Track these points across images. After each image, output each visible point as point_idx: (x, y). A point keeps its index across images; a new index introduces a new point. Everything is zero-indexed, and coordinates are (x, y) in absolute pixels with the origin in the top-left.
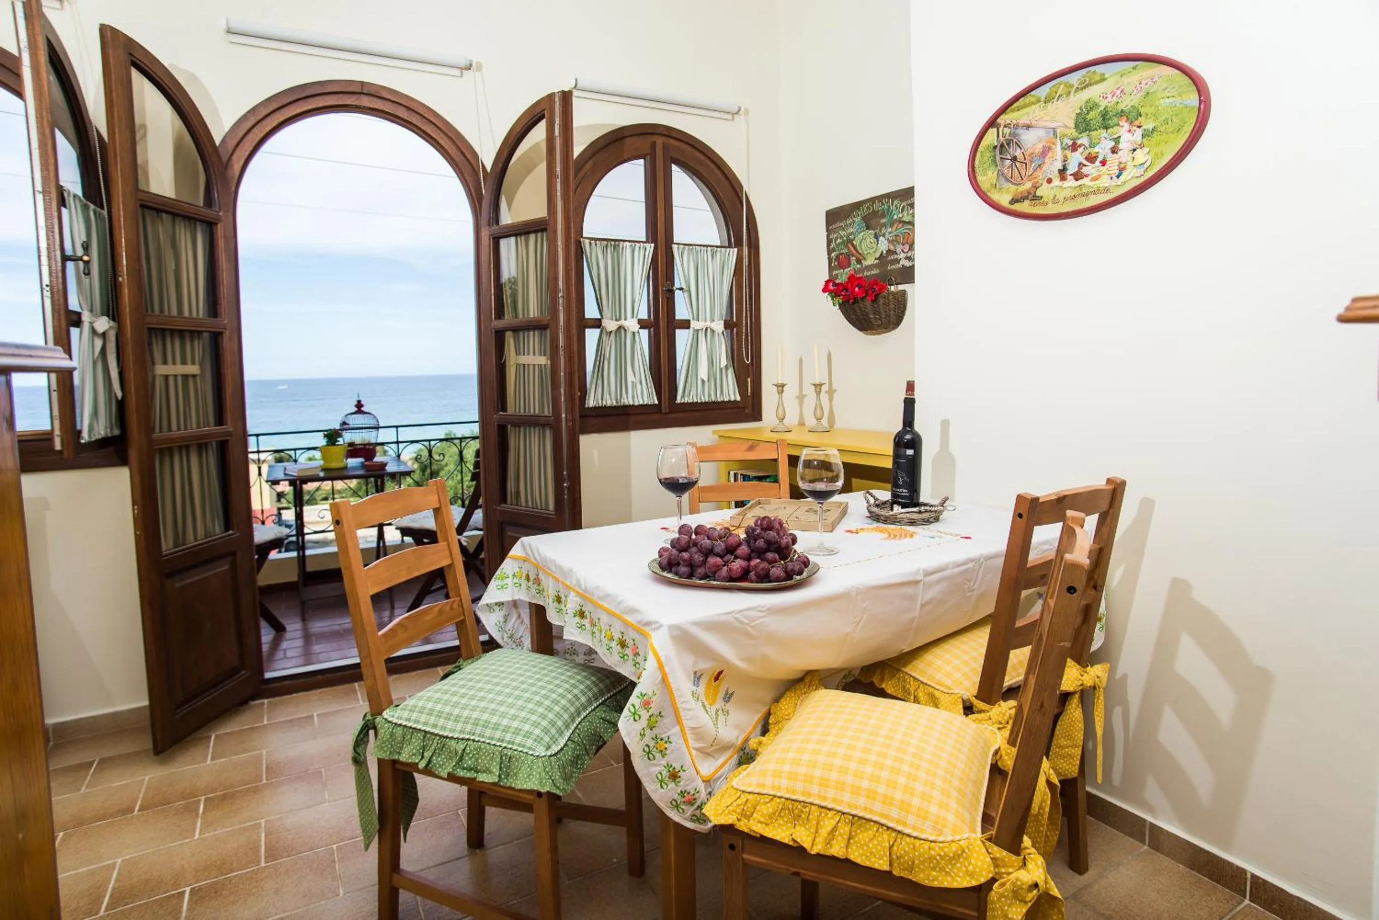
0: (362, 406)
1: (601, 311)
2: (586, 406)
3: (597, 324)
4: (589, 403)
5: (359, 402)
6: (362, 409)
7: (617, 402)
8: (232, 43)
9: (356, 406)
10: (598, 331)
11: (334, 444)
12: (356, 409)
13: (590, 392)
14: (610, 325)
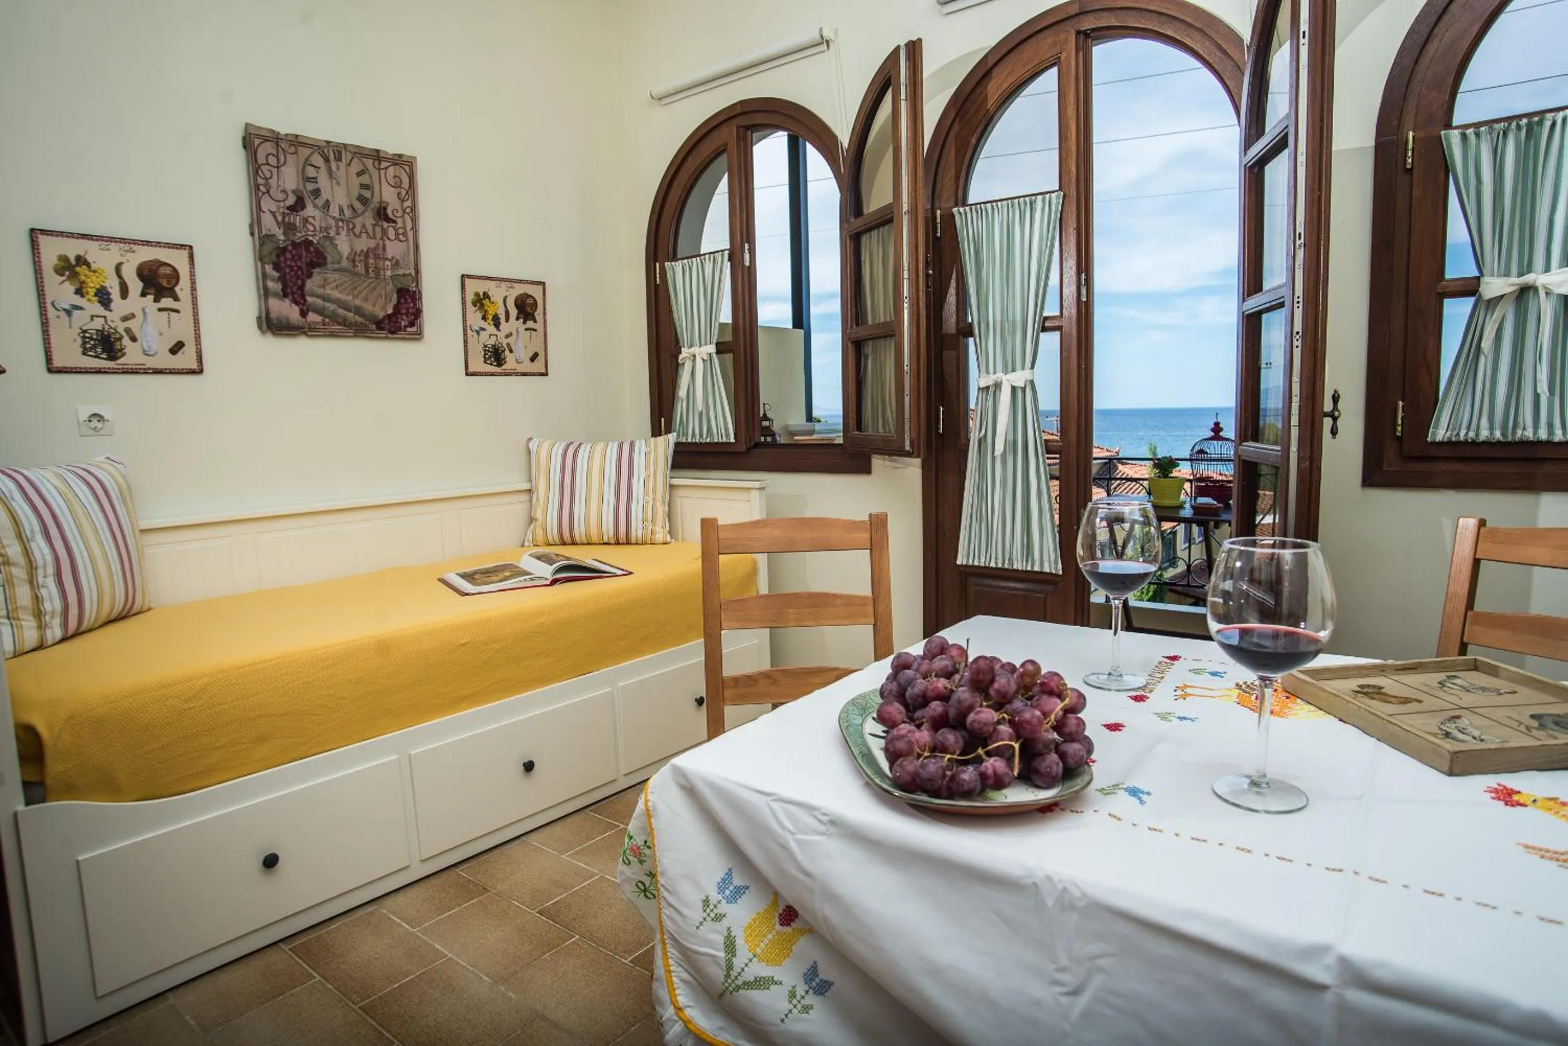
0: (1221, 430)
1: (1479, 265)
2: (1429, 439)
3: (1469, 288)
4: (1434, 433)
5: (1217, 424)
6: (1221, 434)
7: (1504, 435)
8: (948, 14)
9: (1212, 430)
10: (1470, 301)
11: (1166, 476)
12: (1212, 434)
13: (1442, 408)
14: (1494, 286)
